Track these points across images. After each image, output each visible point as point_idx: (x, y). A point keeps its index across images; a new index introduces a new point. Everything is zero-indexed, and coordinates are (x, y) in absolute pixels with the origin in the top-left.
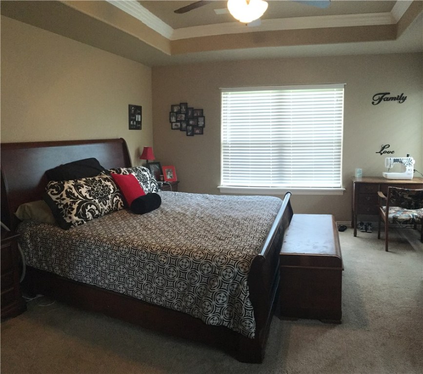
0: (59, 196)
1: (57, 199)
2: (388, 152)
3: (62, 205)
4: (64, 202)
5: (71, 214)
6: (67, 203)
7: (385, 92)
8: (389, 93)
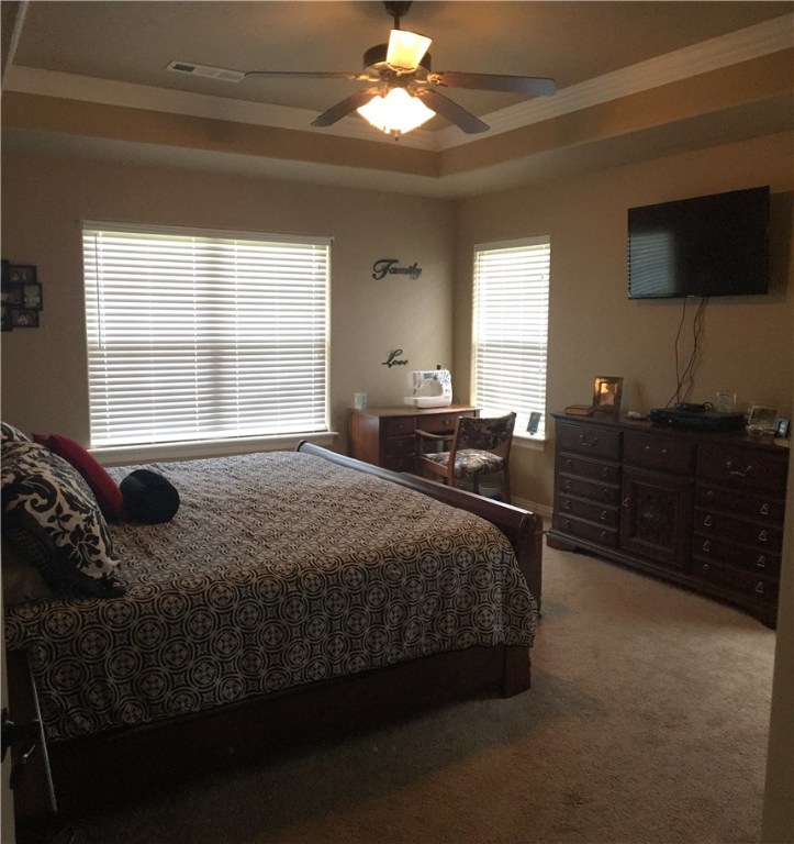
0: (52, 511)
1: (51, 519)
2: (400, 363)
3: (67, 536)
4: (70, 526)
5: (98, 552)
6: (78, 526)
7: (391, 258)
8: (397, 261)
